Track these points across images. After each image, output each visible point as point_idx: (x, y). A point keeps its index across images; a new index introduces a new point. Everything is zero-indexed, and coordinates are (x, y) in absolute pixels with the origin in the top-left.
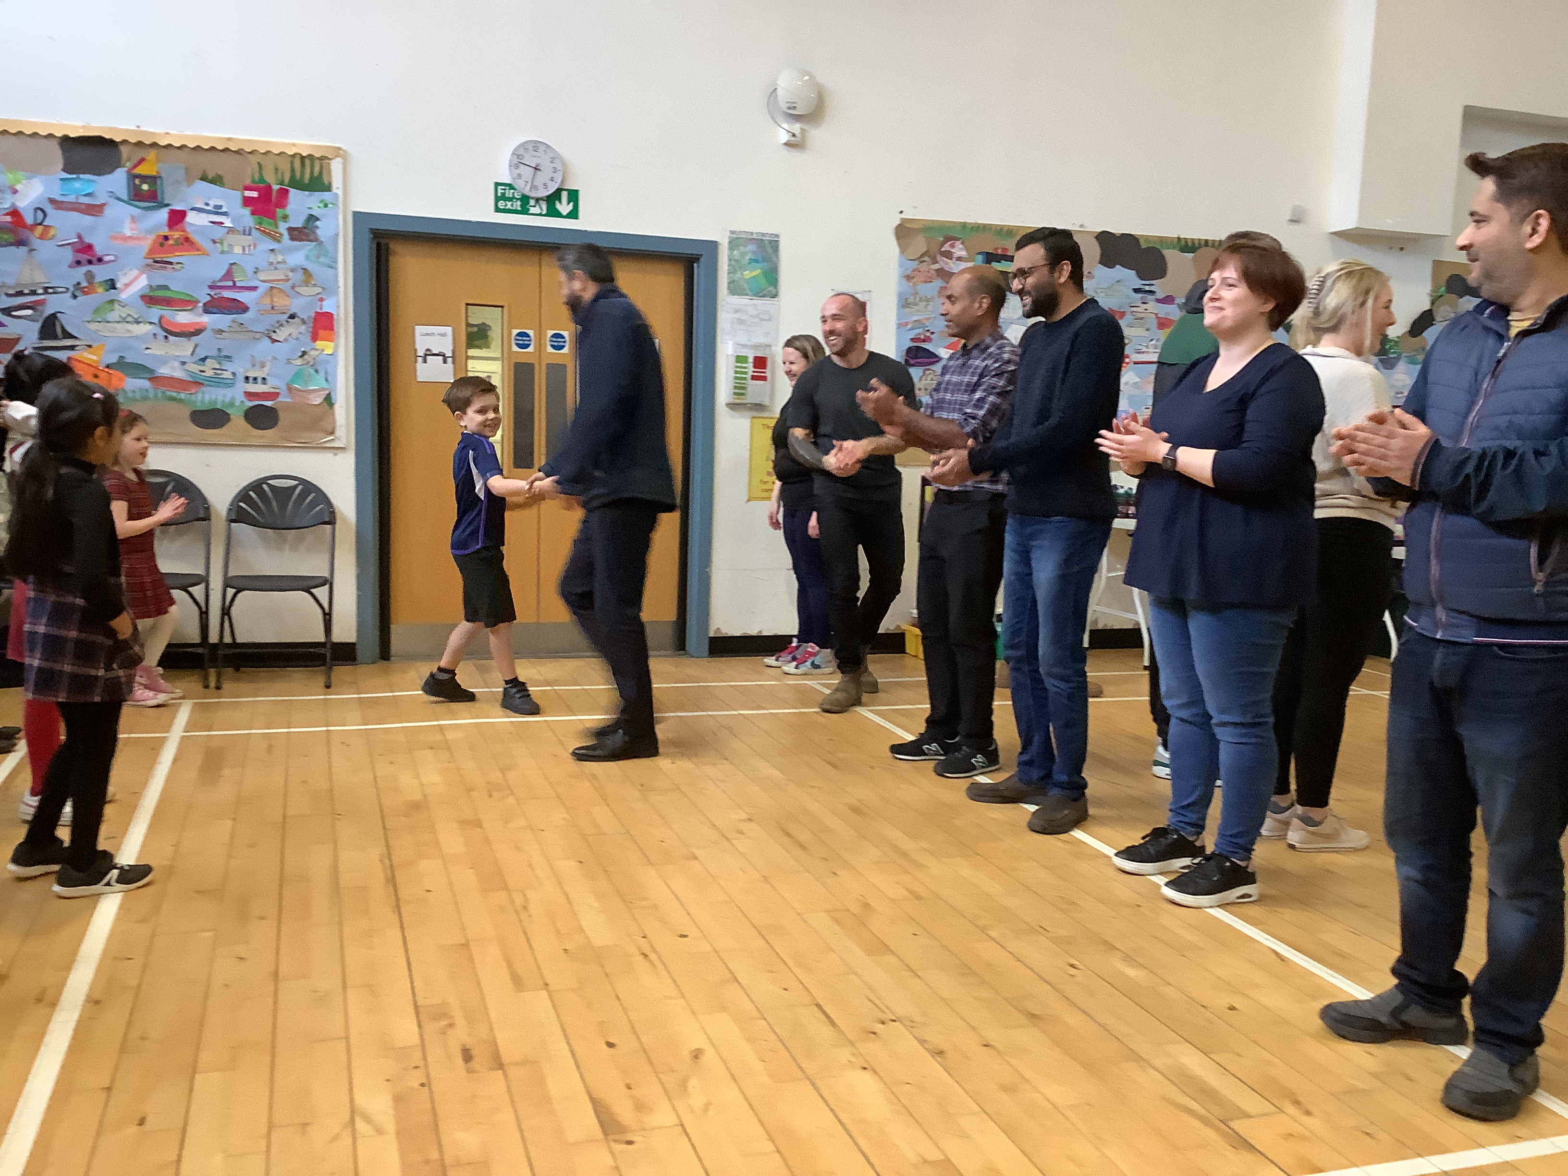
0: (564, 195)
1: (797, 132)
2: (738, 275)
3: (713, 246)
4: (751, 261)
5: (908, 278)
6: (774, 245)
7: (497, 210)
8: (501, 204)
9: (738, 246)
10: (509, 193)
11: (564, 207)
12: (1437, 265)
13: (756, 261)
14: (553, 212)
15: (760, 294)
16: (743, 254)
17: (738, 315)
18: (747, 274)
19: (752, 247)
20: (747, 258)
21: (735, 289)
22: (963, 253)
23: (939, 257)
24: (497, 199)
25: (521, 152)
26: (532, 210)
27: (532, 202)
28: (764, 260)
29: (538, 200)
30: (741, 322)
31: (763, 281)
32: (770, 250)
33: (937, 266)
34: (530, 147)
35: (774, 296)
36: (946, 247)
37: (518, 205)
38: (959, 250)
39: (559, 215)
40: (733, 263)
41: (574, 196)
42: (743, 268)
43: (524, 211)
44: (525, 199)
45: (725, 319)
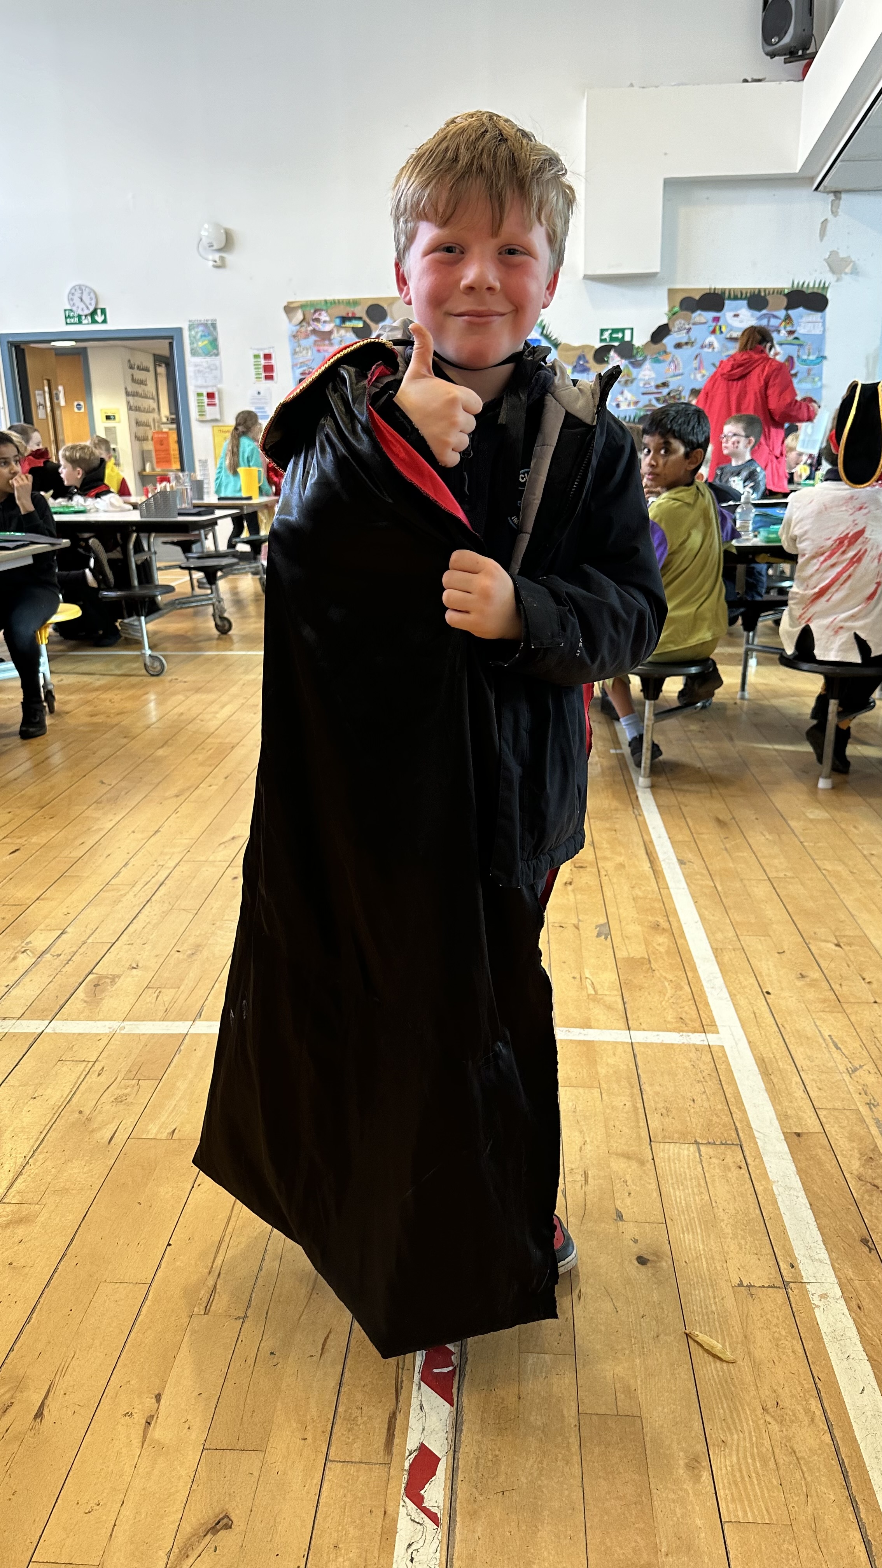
0: (99, 311)
1: (217, 260)
2: (195, 345)
3: (179, 330)
4: (202, 336)
5: (294, 336)
6: (214, 326)
7: (67, 323)
8: (68, 320)
9: (194, 328)
10: (71, 314)
11: (99, 318)
12: (671, 292)
13: (205, 336)
14: (94, 321)
15: (208, 354)
16: (197, 333)
17: (197, 368)
18: (200, 344)
19: (201, 328)
20: (199, 334)
21: (194, 353)
22: (327, 319)
23: (311, 322)
24: (66, 318)
25: (73, 291)
26: (85, 322)
27: (83, 317)
28: (209, 334)
29: (86, 316)
30: (199, 371)
31: (210, 347)
32: (212, 329)
33: (310, 328)
34: (77, 288)
35: (217, 355)
36: (316, 316)
37: (76, 320)
38: (324, 317)
39: (97, 322)
40: (192, 338)
41: (103, 311)
42: (197, 341)
43: (80, 322)
44: (79, 316)
45: (190, 370)
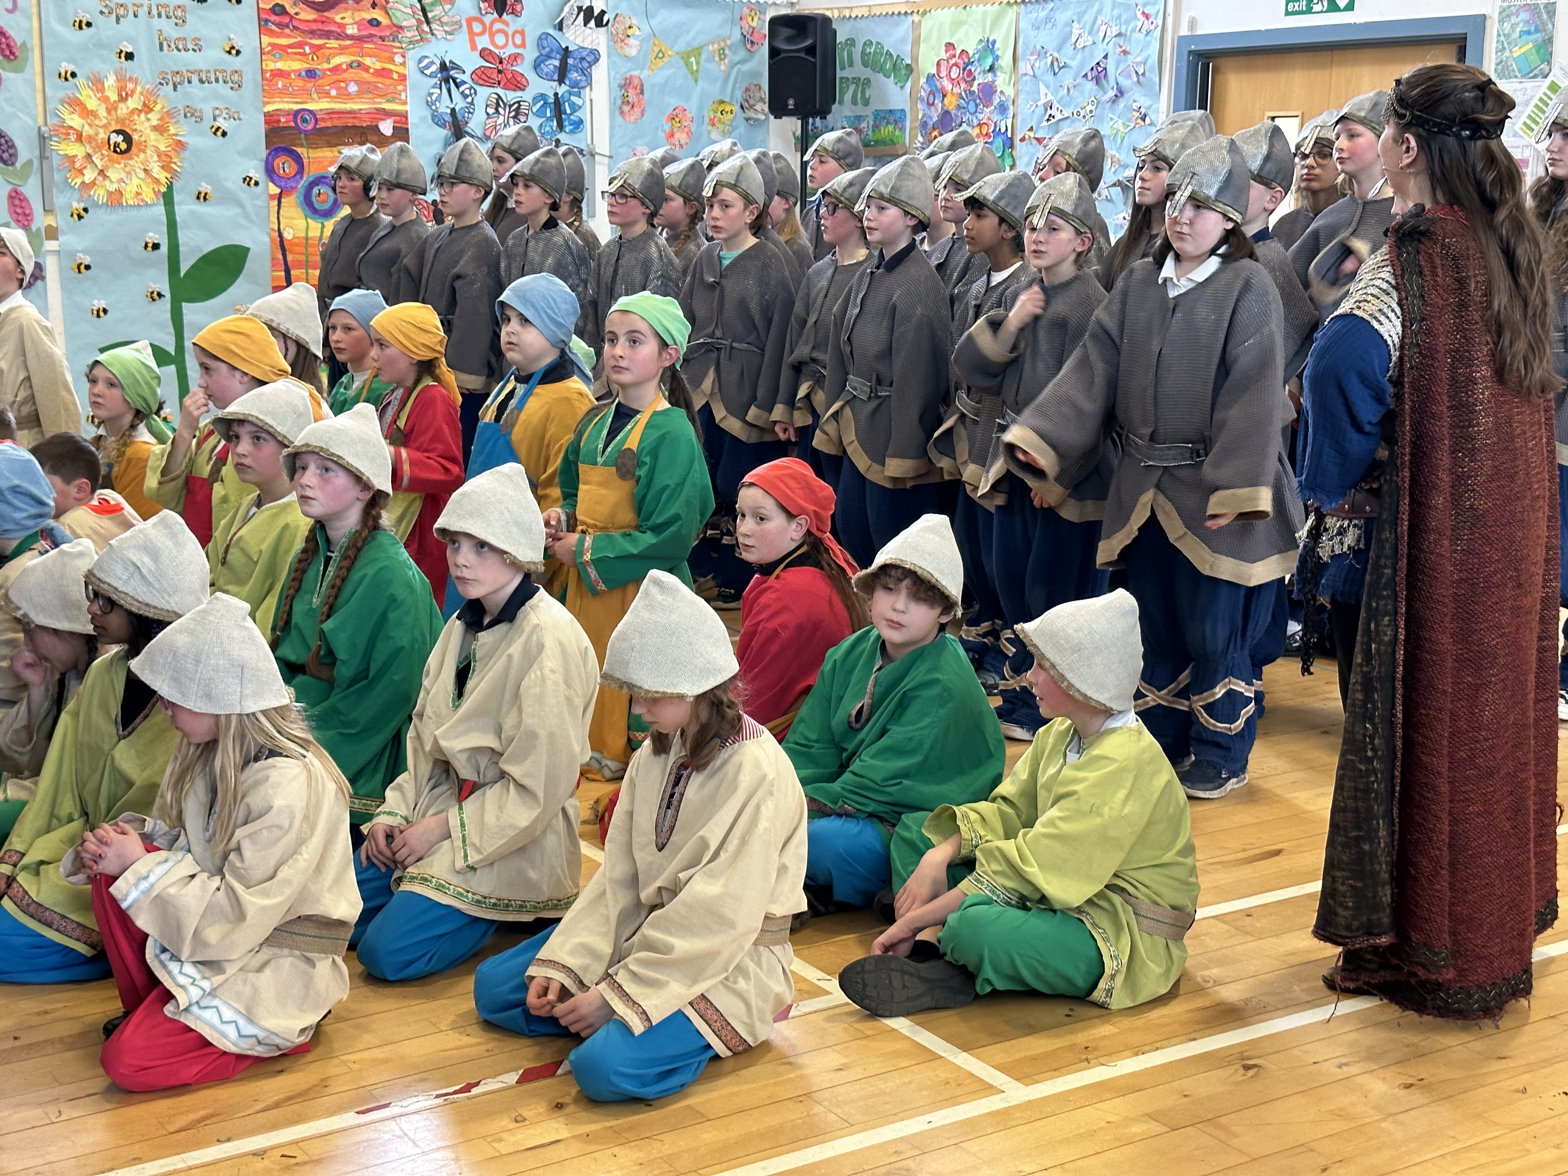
2: (1507, 53)
3: (1481, 22)
4: (1523, 33)
6: (1551, 9)
7: (1287, 13)
8: (1290, 7)
9: (1509, 16)
11: (1343, 1)
13: (1529, 33)
14: (1332, 7)
15: (1530, 74)
16: (1513, 26)
18: (1517, 52)
19: (1524, 16)
20: (1518, 30)
21: (1503, 71)
26: (1316, 8)
27: (1315, 2)
28: (1537, 30)
31: (1534, 58)
32: (1545, 17)
35: (1547, 75)
37: (1303, 5)
39: (1337, 9)
40: (1502, 38)
42: (1514, 42)
43: (1309, 11)
